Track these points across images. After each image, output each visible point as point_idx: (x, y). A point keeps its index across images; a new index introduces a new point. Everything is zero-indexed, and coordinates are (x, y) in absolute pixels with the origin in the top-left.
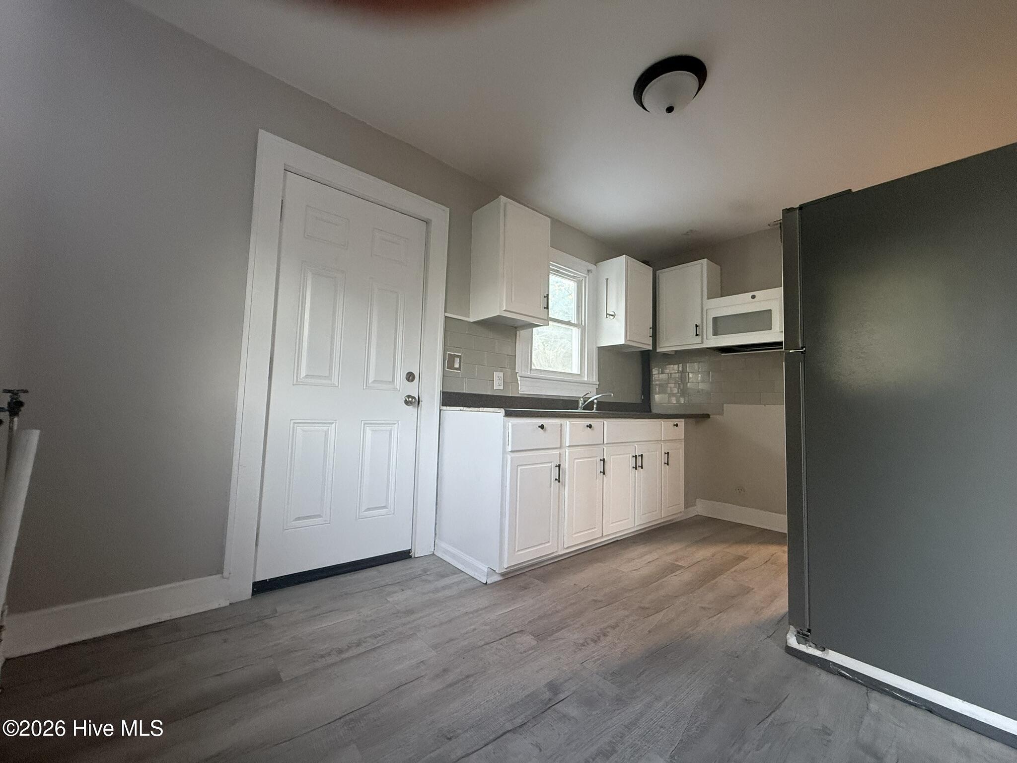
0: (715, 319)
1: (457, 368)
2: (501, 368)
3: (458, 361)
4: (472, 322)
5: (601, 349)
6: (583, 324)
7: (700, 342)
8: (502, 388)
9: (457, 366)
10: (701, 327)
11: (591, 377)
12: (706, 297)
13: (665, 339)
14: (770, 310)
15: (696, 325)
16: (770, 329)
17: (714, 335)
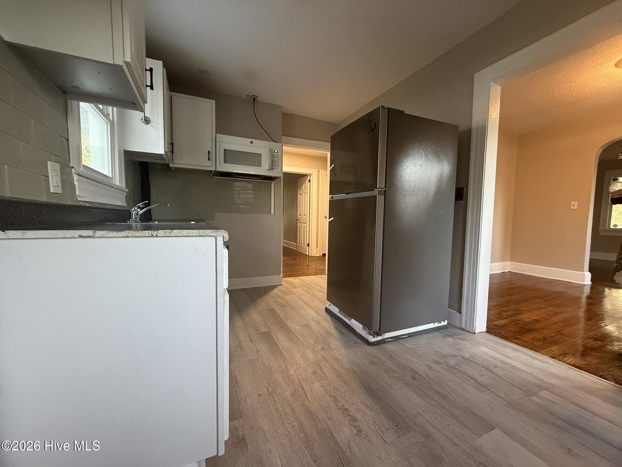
0: (225, 150)
2: (57, 157)
6: (111, 119)
7: (209, 166)
8: (61, 192)
10: (213, 153)
11: (121, 184)
12: (215, 132)
13: (179, 157)
14: (261, 154)
15: (209, 151)
16: (261, 167)
17: (224, 163)
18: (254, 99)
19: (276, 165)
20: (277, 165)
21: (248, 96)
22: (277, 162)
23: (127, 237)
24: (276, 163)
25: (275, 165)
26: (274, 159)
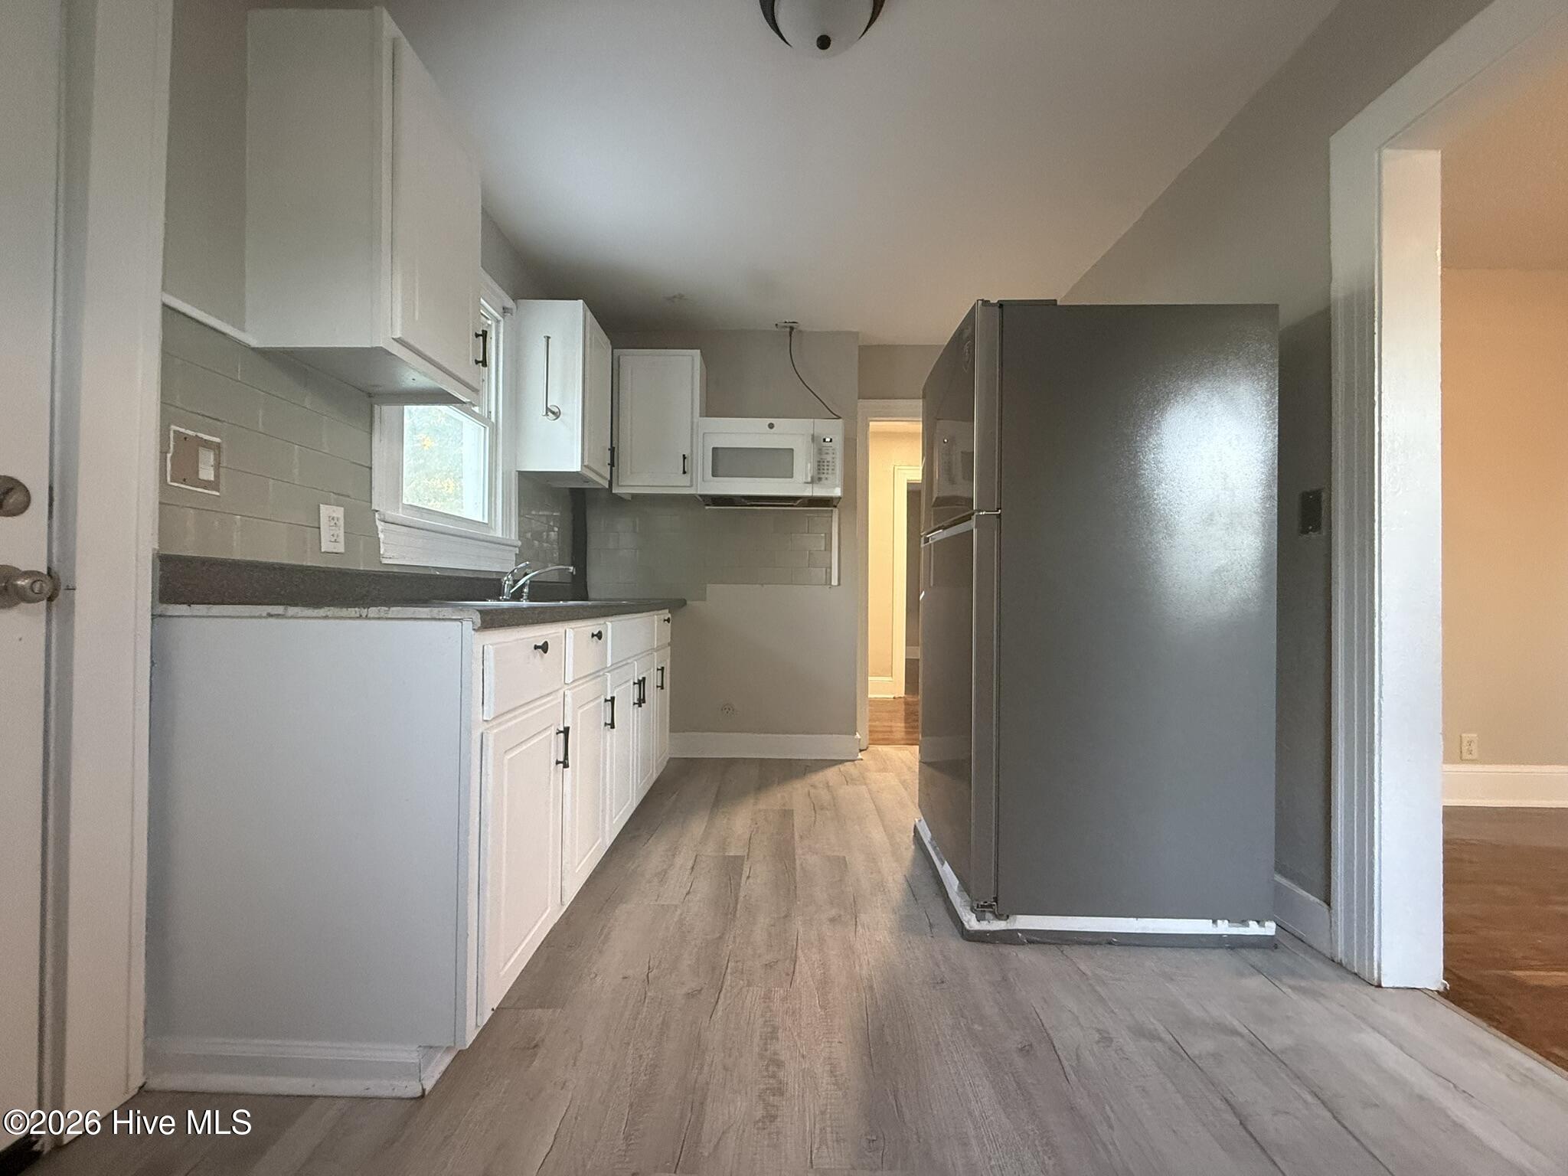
0: (714, 449)
1: (209, 482)
2: (339, 497)
3: (212, 461)
4: (254, 349)
5: (523, 476)
6: (493, 420)
7: (688, 485)
8: (342, 550)
9: (207, 473)
10: (690, 458)
11: (508, 533)
12: (698, 415)
13: (629, 473)
14: (792, 450)
15: (684, 455)
16: (792, 477)
17: (713, 476)
18: (792, 328)
19: (828, 469)
20: (830, 471)
21: (777, 325)
22: (830, 464)
23: (326, 617)
24: (828, 466)
25: (825, 471)
26: (824, 456)
